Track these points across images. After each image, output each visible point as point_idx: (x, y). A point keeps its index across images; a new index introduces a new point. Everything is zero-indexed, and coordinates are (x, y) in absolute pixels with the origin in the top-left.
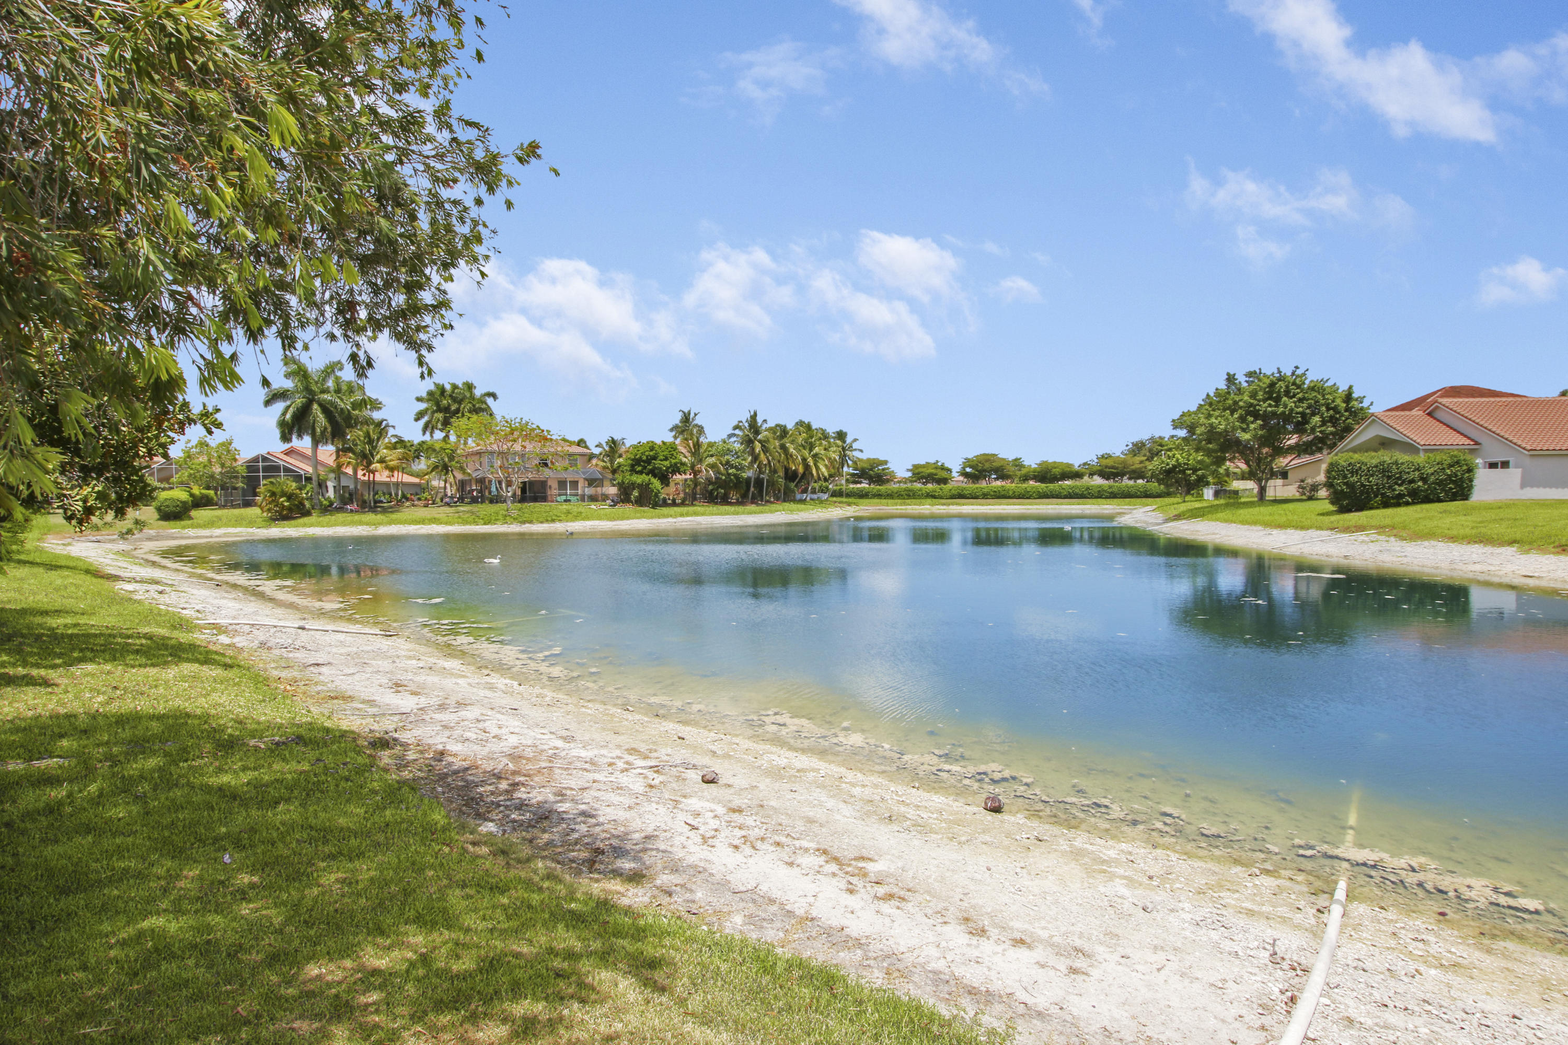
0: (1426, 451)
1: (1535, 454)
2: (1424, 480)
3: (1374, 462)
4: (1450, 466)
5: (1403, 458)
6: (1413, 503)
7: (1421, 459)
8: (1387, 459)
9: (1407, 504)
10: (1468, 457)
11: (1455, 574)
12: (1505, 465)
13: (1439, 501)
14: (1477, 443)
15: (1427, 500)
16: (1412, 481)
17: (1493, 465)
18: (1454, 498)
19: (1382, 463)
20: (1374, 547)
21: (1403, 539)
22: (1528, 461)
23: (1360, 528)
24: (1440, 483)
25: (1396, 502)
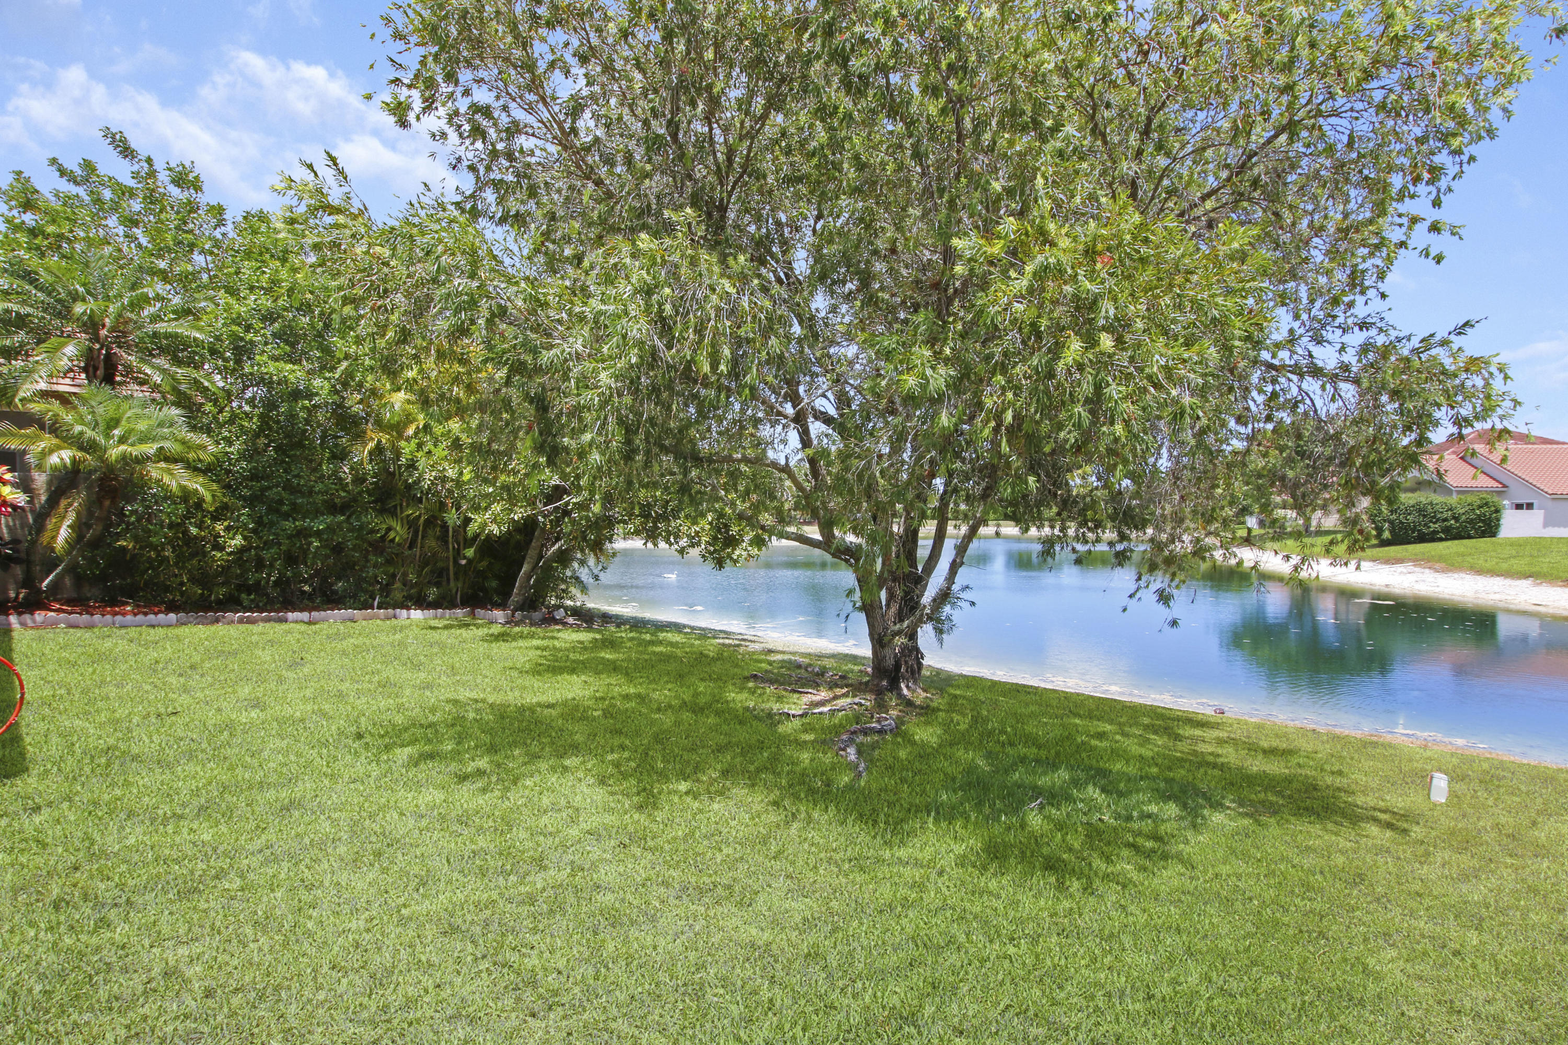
0: (1459, 492)
1: (1556, 498)
2: (1456, 519)
3: (1412, 502)
4: (1480, 507)
5: (1437, 498)
6: (1446, 540)
7: (1453, 500)
8: (1423, 500)
9: (1441, 540)
10: (1496, 499)
11: (1480, 602)
12: (1530, 506)
13: (1470, 537)
14: (1505, 486)
15: (1458, 536)
16: (1445, 520)
17: (1519, 507)
18: (1483, 534)
19: (1418, 504)
20: (1412, 578)
21: (1437, 571)
22: (1550, 504)
23: (1399, 561)
24: (1471, 521)
25: (1432, 538)
